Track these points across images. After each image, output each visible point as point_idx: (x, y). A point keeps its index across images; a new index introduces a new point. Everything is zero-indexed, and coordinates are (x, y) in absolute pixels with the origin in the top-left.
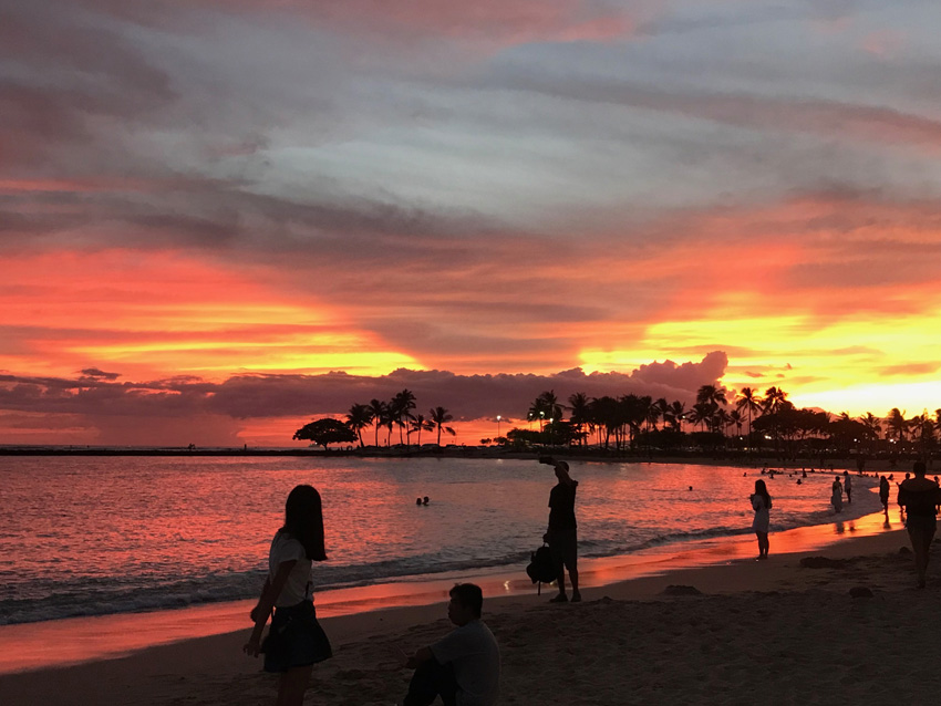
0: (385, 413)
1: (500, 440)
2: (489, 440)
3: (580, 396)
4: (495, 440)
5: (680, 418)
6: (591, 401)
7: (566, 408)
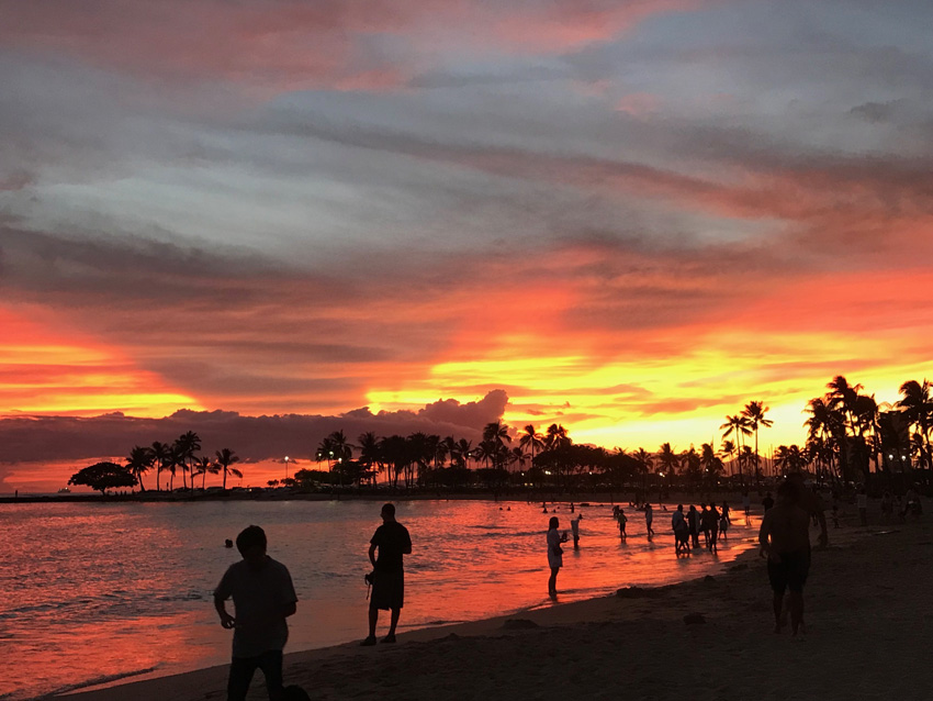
0: (167, 456)
1: (288, 481)
2: (276, 482)
3: (369, 435)
4: (282, 481)
5: (467, 456)
6: (380, 440)
7: (355, 448)
